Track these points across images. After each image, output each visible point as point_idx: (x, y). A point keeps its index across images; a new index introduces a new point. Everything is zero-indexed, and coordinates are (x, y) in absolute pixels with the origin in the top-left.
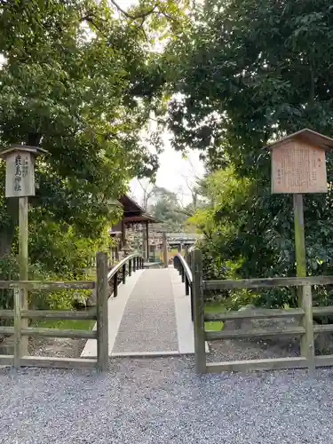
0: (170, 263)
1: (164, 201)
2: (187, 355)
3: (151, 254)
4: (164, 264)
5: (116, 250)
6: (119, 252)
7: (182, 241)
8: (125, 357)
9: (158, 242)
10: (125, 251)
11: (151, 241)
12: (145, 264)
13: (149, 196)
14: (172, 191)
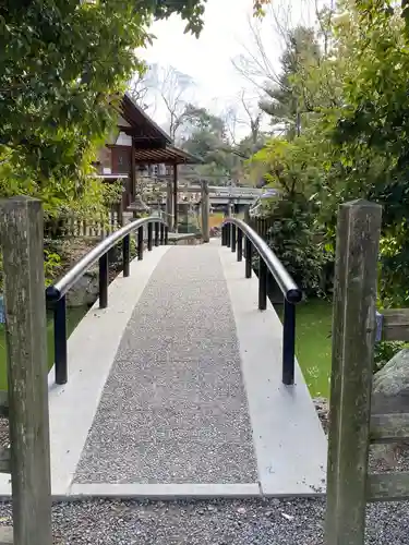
0: (213, 234)
1: (204, 132)
2: (283, 499)
3: (181, 219)
4: (203, 237)
5: (116, 207)
6: (125, 214)
7: (231, 199)
8: (108, 499)
9: (195, 199)
10: (135, 212)
11: (182, 196)
12: (170, 235)
13: (178, 123)
14: (217, 115)
